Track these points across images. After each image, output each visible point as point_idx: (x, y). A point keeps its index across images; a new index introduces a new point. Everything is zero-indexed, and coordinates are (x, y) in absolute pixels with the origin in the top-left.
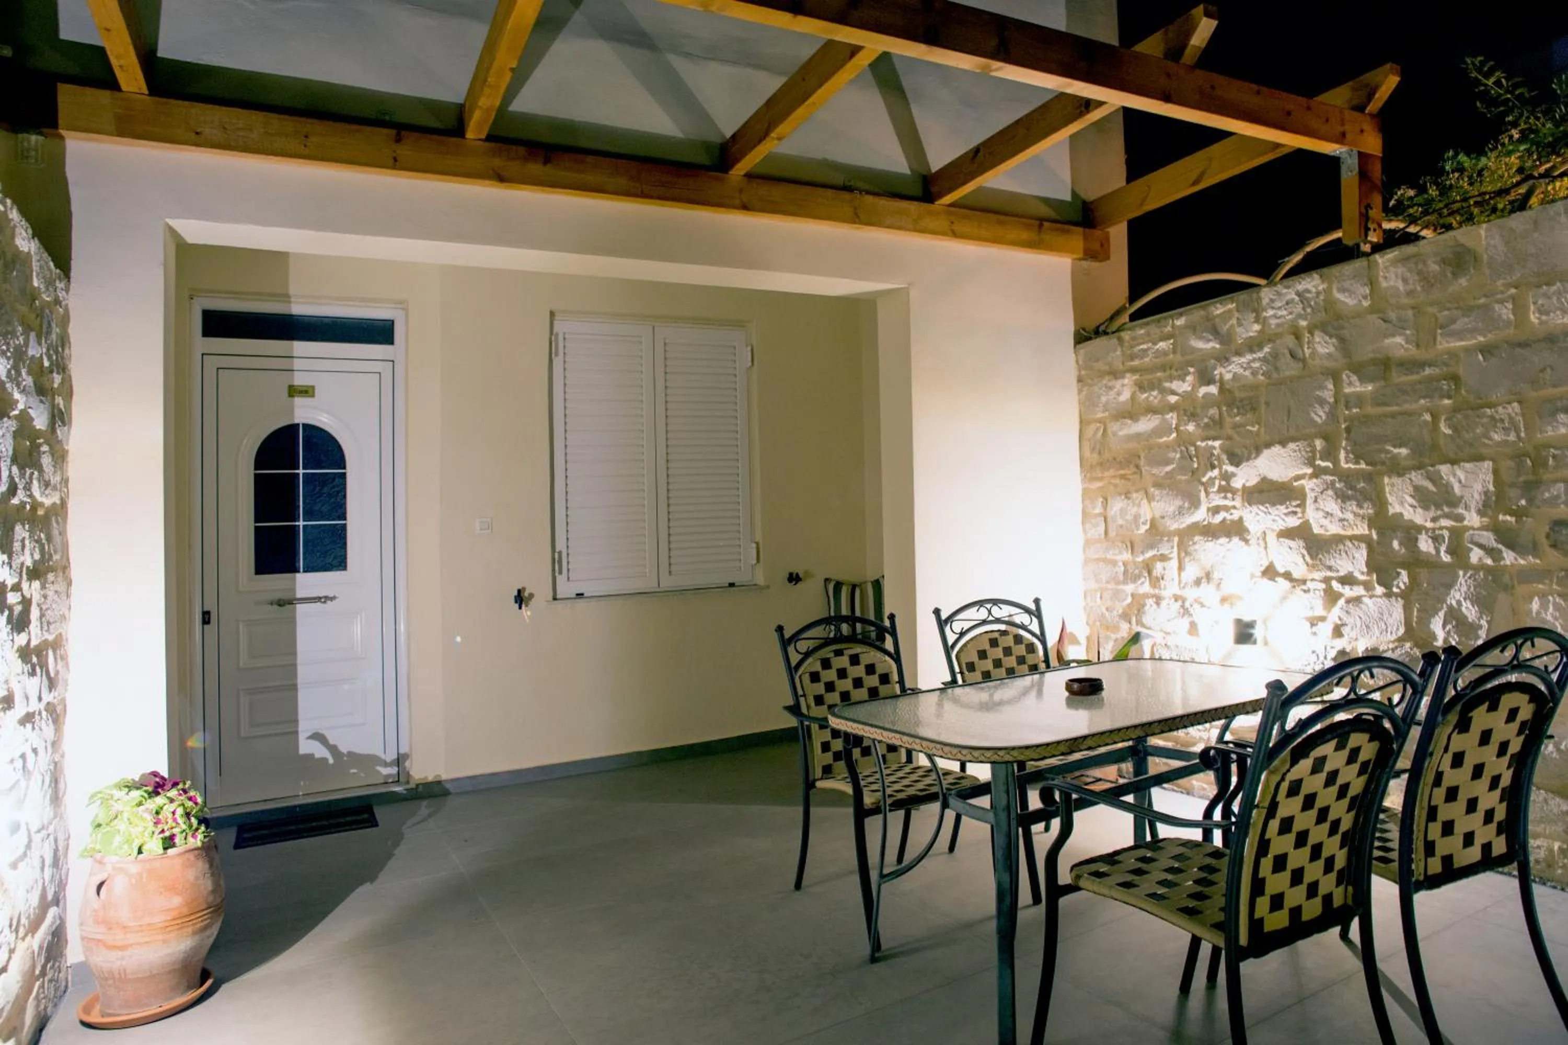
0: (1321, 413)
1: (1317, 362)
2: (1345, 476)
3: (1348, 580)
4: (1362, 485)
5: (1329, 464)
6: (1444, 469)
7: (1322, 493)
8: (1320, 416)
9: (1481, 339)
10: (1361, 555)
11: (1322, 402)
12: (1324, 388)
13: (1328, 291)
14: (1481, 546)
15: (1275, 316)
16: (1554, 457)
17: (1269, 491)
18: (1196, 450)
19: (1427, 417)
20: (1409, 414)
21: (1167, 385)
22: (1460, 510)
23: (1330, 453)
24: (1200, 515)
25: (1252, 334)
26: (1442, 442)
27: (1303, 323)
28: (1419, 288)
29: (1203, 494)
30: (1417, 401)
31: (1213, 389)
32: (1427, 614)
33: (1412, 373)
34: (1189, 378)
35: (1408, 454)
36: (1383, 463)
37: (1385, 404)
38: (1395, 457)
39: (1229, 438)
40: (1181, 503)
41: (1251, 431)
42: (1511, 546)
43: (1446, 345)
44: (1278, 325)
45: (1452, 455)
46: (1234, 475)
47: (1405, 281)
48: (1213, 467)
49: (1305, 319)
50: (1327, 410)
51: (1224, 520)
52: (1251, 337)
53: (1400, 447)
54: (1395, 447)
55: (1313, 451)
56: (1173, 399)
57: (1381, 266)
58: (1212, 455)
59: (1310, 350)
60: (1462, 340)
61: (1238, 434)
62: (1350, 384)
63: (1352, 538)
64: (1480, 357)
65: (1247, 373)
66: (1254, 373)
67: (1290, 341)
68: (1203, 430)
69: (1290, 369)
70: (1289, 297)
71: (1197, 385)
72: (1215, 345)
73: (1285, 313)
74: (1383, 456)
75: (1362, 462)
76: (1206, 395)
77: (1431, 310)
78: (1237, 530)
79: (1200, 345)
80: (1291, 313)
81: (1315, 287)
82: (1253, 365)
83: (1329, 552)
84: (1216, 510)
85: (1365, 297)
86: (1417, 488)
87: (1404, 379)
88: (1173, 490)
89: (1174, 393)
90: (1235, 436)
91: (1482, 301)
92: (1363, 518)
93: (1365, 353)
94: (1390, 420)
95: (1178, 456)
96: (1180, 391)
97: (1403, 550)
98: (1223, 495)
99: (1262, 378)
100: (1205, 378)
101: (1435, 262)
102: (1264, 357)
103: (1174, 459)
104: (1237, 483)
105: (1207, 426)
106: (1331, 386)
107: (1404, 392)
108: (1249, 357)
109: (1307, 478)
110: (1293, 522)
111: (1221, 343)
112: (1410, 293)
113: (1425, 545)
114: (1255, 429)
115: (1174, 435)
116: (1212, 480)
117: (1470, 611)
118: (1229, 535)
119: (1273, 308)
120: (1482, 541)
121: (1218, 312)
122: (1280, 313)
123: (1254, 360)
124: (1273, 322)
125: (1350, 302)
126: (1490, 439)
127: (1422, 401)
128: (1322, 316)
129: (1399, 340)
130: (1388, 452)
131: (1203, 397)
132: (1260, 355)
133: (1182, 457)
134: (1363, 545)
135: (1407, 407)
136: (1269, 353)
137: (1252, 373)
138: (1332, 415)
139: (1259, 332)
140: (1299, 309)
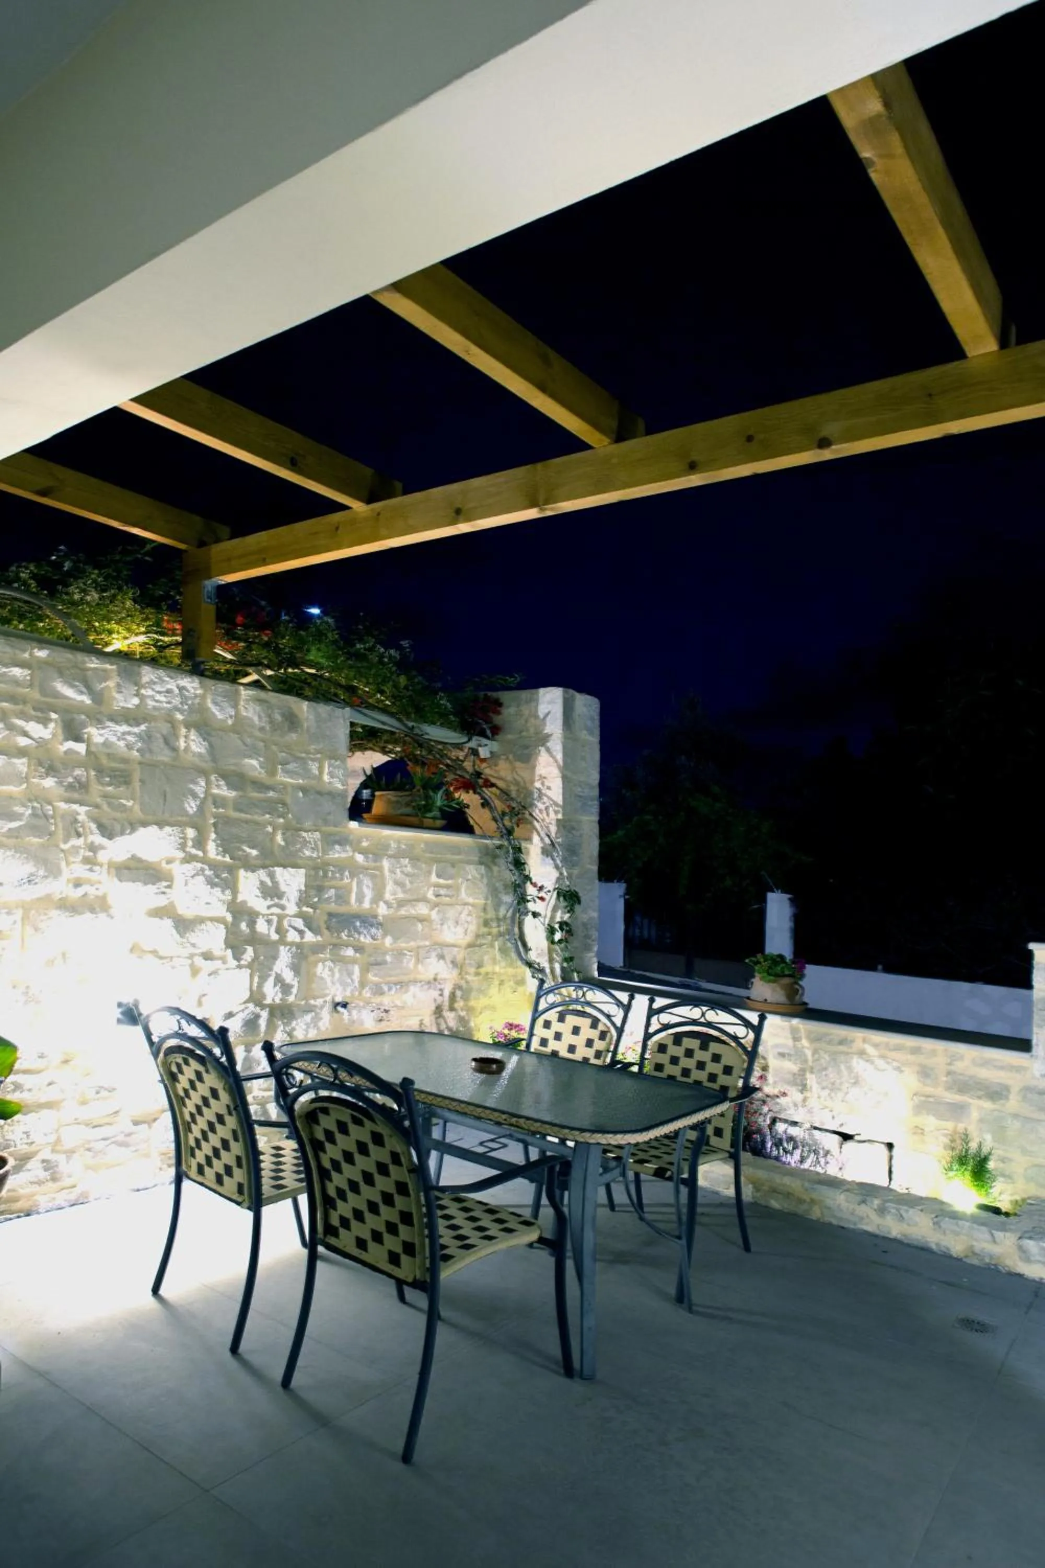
0: (193, 805)
1: (189, 757)
2: (213, 866)
3: (208, 956)
4: (226, 875)
5: (200, 854)
6: (278, 870)
7: (193, 877)
8: (192, 807)
9: (301, 781)
10: (220, 933)
11: (195, 796)
12: (196, 783)
13: (203, 697)
14: (295, 929)
15: (152, 697)
16: (332, 871)
17: (137, 869)
18: (54, 810)
19: (270, 829)
20: (257, 823)
21: (19, 722)
22: (284, 902)
23: (200, 843)
24: (60, 887)
25: (130, 706)
26: (276, 849)
27: (179, 717)
28: (268, 728)
29: (63, 864)
30: (263, 815)
31: (81, 748)
32: (263, 979)
33: (261, 792)
34: (52, 725)
35: (257, 856)
36: (240, 859)
37: (241, 811)
38: (247, 856)
39: (97, 806)
40: (34, 870)
41: (124, 805)
42: (310, 929)
43: (283, 779)
44: (155, 708)
45: (282, 862)
46: (102, 847)
47: (260, 717)
48: (79, 835)
49: (182, 713)
50: (198, 803)
51: (85, 895)
52: (128, 708)
53: (253, 848)
54: (249, 847)
55: (185, 838)
56: (23, 741)
57: (243, 697)
58: (76, 821)
59: (185, 745)
60: (292, 778)
61: (109, 804)
62: (218, 786)
63: (212, 919)
64: (301, 794)
65: (122, 744)
66: (129, 747)
67: (165, 728)
68: (66, 791)
69: (164, 756)
70: (169, 686)
71: (61, 738)
72: (86, 700)
73: (163, 699)
74: (240, 853)
75: (227, 855)
76: (69, 752)
77: (274, 748)
78: (99, 906)
79: (69, 692)
80: (169, 703)
81: (195, 689)
82: (129, 738)
83: (193, 931)
84: (77, 884)
85: (231, 717)
86: (262, 883)
87: (255, 795)
88: (21, 853)
89: (26, 734)
90: (105, 807)
91: (303, 755)
92: (224, 903)
93: (229, 764)
94: (245, 826)
95: (30, 811)
96: (36, 736)
97: (248, 931)
98: (88, 867)
99: (136, 753)
100: (73, 732)
101: (278, 713)
102: (140, 733)
103: (22, 814)
104: (102, 857)
105: (70, 787)
106: (203, 784)
107: (255, 805)
108: (125, 728)
109: (177, 862)
110: (162, 901)
111: (93, 700)
112: (262, 729)
113: (261, 926)
114: (130, 803)
115: (24, 786)
116: (76, 849)
117: (288, 976)
118: (92, 910)
119: (153, 689)
120: (296, 925)
121: (92, 666)
122: (158, 697)
123: (129, 733)
124: (151, 703)
125: (220, 716)
126: (304, 854)
127: (268, 816)
128: (195, 717)
129: (254, 762)
130: (245, 851)
131: (66, 752)
132: (136, 730)
133: (34, 815)
134: (222, 926)
135: (257, 818)
136: (145, 731)
137: (127, 746)
138: (201, 809)
139: (137, 706)
140: (176, 701)
